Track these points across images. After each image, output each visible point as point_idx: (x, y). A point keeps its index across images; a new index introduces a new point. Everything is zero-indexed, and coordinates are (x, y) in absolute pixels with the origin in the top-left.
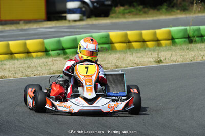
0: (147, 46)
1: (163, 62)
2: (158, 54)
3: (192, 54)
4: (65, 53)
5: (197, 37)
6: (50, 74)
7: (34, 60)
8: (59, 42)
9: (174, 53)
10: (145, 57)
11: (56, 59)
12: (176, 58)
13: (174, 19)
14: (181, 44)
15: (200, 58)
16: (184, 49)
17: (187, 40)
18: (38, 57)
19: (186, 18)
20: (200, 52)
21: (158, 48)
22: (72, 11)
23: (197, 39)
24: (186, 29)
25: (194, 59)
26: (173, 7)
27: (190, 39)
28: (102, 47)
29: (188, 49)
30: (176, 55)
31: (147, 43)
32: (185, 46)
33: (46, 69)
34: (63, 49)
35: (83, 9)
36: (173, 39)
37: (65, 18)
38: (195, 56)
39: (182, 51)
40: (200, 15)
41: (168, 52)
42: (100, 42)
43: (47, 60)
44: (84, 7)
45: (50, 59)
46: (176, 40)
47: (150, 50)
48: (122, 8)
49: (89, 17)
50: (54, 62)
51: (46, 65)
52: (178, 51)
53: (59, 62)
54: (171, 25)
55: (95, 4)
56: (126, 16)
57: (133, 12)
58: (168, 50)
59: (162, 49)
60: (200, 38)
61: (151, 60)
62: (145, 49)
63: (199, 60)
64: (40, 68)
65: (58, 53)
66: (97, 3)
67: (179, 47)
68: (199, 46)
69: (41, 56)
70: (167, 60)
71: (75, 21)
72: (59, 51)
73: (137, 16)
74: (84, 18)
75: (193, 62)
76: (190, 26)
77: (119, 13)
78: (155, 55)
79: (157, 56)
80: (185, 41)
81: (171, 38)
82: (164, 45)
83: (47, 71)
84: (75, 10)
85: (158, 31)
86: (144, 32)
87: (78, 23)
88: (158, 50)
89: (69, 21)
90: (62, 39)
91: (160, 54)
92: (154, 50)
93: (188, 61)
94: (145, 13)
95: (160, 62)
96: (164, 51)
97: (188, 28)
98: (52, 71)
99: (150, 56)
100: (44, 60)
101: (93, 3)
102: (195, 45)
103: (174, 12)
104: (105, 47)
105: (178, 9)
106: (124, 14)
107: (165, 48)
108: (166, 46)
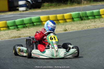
0: (60, 22)
1: (67, 30)
2: (65, 27)
3: (82, 26)
4: (18, 28)
5: (85, 17)
6: (10, 38)
7: (2, 32)
8: (15, 22)
9: (73, 25)
10: (58, 28)
11: (13, 31)
12: (74, 28)
13: (74, 8)
14: (77, 21)
15: (87, 27)
16: (78, 24)
17: (80, 19)
18: (4, 30)
19: (79, 7)
20: (86, 25)
21: (65, 23)
22: (22, 6)
23: (85, 18)
24: (79, 13)
25: (83, 28)
26: (73, 2)
27: (81, 18)
28: (36, 24)
29: (80, 23)
30: (74, 27)
31: (60, 21)
32: (79, 22)
33: (7, 36)
34: (17, 26)
35: (27, 5)
36: (73, 19)
37: (18, 10)
38: (84, 27)
39: (77, 24)
40: (87, 6)
41: (70, 25)
42: (36, 21)
43: (8, 31)
44: (27, 4)
45: (10, 31)
46: (75, 19)
47: (61, 25)
48: (47, 4)
49: (30, 9)
50: (12, 32)
51: (8, 34)
52: (75, 25)
53: (14, 33)
54: (72, 11)
55: (33, 2)
56: (50, 7)
57: (53, 5)
58: (70, 24)
59: (67, 24)
60: (87, 18)
61: (62, 29)
62: (59, 24)
63: (86, 28)
64: (4, 36)
65: (14, 28)
66: (34, 2)
67: (76, 22)
68: (86, 21)
69: (5, 29)
70: (70, 30)
71: (24, 11)
72: (15, 27)
73: (55, 7)
74: (28, 9)
75: (83, 30)
76: (81, 11)
77: (46, 6)
78: (63, 27)
79: (64, 27)
80: (79, 19)
81: (72, 18)
82: (68, 22)
83: (8, 37)
84: (23, 6)
85: (65, 15)
86: (58, 15)
87: (25, 12)
88: (65, 24)
89: (20, 11)
90: (16, 20)
91: (66, 26)
92: (63, 25)
93: (80, 30)
94: (59, 6)
95: (66, 30)
96: (68, 25)
97: (80, 12)
98: (10, 37)
99: (61, 27)
100: (7, 32)
101: (32, 1)
102: (84, 21)
103: (74, 4)
104: (38, 24)
105: (76, 3)
106: (48, 6)
107: (68, 23)
108: (69, 22)
